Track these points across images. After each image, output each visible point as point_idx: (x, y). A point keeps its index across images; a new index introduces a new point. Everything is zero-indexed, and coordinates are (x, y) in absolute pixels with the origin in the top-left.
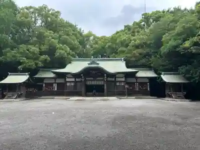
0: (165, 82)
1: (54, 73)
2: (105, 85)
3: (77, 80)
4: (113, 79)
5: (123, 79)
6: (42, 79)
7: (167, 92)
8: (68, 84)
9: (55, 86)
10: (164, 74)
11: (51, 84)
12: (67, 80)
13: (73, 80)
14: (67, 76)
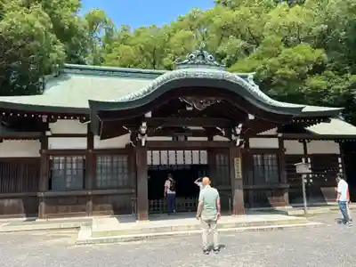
14: (51, 125)
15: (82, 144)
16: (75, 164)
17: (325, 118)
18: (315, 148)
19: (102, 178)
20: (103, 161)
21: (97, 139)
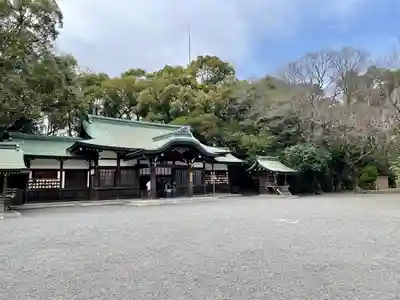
3: (123, 164)
5: (201, 165)
8: (103, 172)
9: (61, 177)
11: (52, 174)
12: (101, 163)
14: (100, 154)
15: (114, 163)
16: (110, 173)
17: (223, 154)
18: (218, 167)
19: (124, 181)
20: (123, 173)
21: (121, 161)
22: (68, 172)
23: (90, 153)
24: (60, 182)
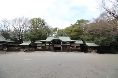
0: (87, 46)
1: (41, 42)
2: (62, 47)
3: (50, 45)
4: (65, 45)
5: (69, 45)
6: (36, 44)
7: (88, 50)
8: (47, 46)
9: (42, 47)
10: (87, 42)
11: (40, 46)
12: (46, 44)
13: (49, 44)
22: (43, 46)
23: (45, 43)
24: (41, 48)
